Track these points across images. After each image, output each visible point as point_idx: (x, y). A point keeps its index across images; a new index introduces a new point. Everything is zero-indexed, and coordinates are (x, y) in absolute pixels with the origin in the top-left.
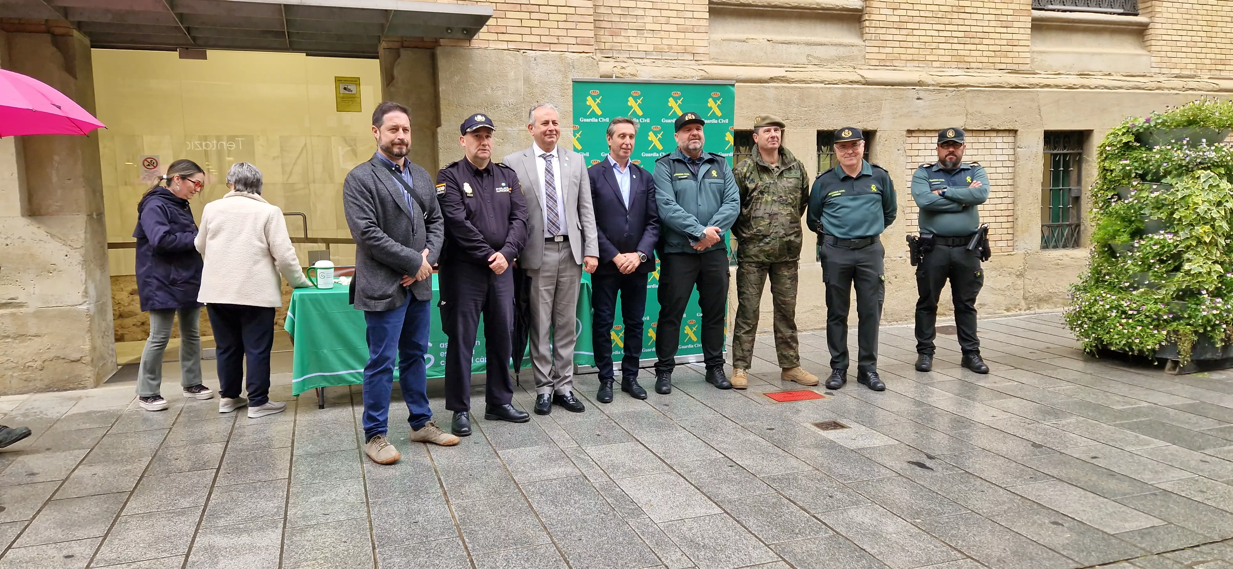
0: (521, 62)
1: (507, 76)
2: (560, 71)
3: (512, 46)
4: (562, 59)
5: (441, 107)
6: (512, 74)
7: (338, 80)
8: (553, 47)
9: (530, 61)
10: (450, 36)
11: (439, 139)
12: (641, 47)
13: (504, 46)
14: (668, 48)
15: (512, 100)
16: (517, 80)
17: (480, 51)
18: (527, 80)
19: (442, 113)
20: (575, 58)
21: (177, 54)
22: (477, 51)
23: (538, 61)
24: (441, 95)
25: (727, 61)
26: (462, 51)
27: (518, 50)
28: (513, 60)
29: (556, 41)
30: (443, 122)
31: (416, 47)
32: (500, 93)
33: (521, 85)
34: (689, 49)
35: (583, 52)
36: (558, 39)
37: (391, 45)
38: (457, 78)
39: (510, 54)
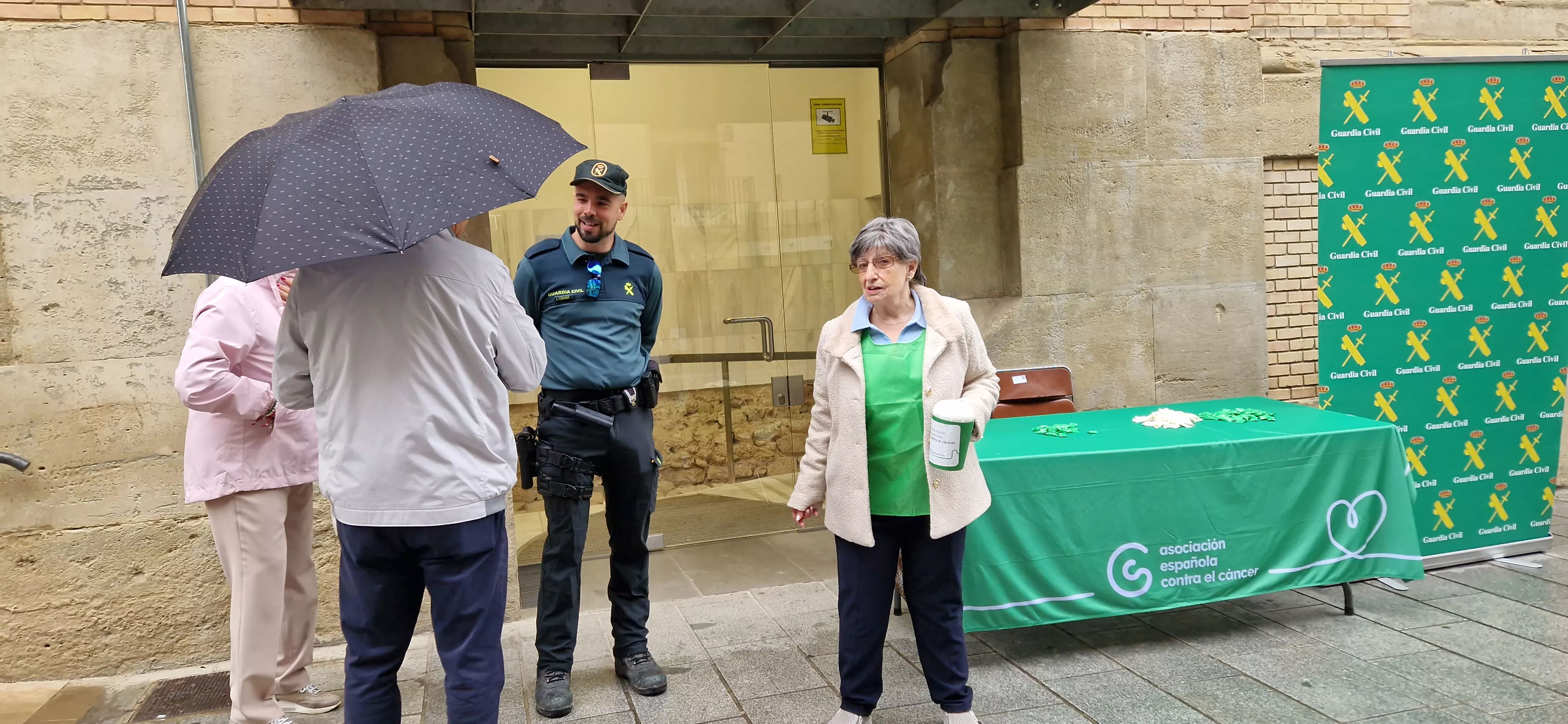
0: (1143, 51)
1: (1121, 76)
2: (1202, 63)
3: (1127, 25)
4: (1205, 43)
5: (1024, 132)
6: (1129, 72)
7: (815, 104)
8: (1189, 25)
9: (1157, 48)
10: (1034, 13)
11: (1020, 187)
12: (1309, 21)
13: (1115, 25)
14: (1349, 20)
15: (1129, 116)
16: (1136, 81)
17: (1082, 36)
18: (1153, 81)
19: (1025, 142)
20: (1224, 40)
21: (587, 71)
22: (1077, 36)
23: (1171, 47)
24: (1023, 113)
25: (1437, 38)
26: (1055, 36)
27: (1138, 32)
28: (1132, 48)
29: (1193, 14)
30: (1025, 158)
31: (973, 37)
32: (1110, 104)
33: (1142, 89)
34: (1381, 21)
35: (1234, 31)
36: (1196, 10)
37: (932, 36)
38: (1047, 83)
39: (1126, 39)
